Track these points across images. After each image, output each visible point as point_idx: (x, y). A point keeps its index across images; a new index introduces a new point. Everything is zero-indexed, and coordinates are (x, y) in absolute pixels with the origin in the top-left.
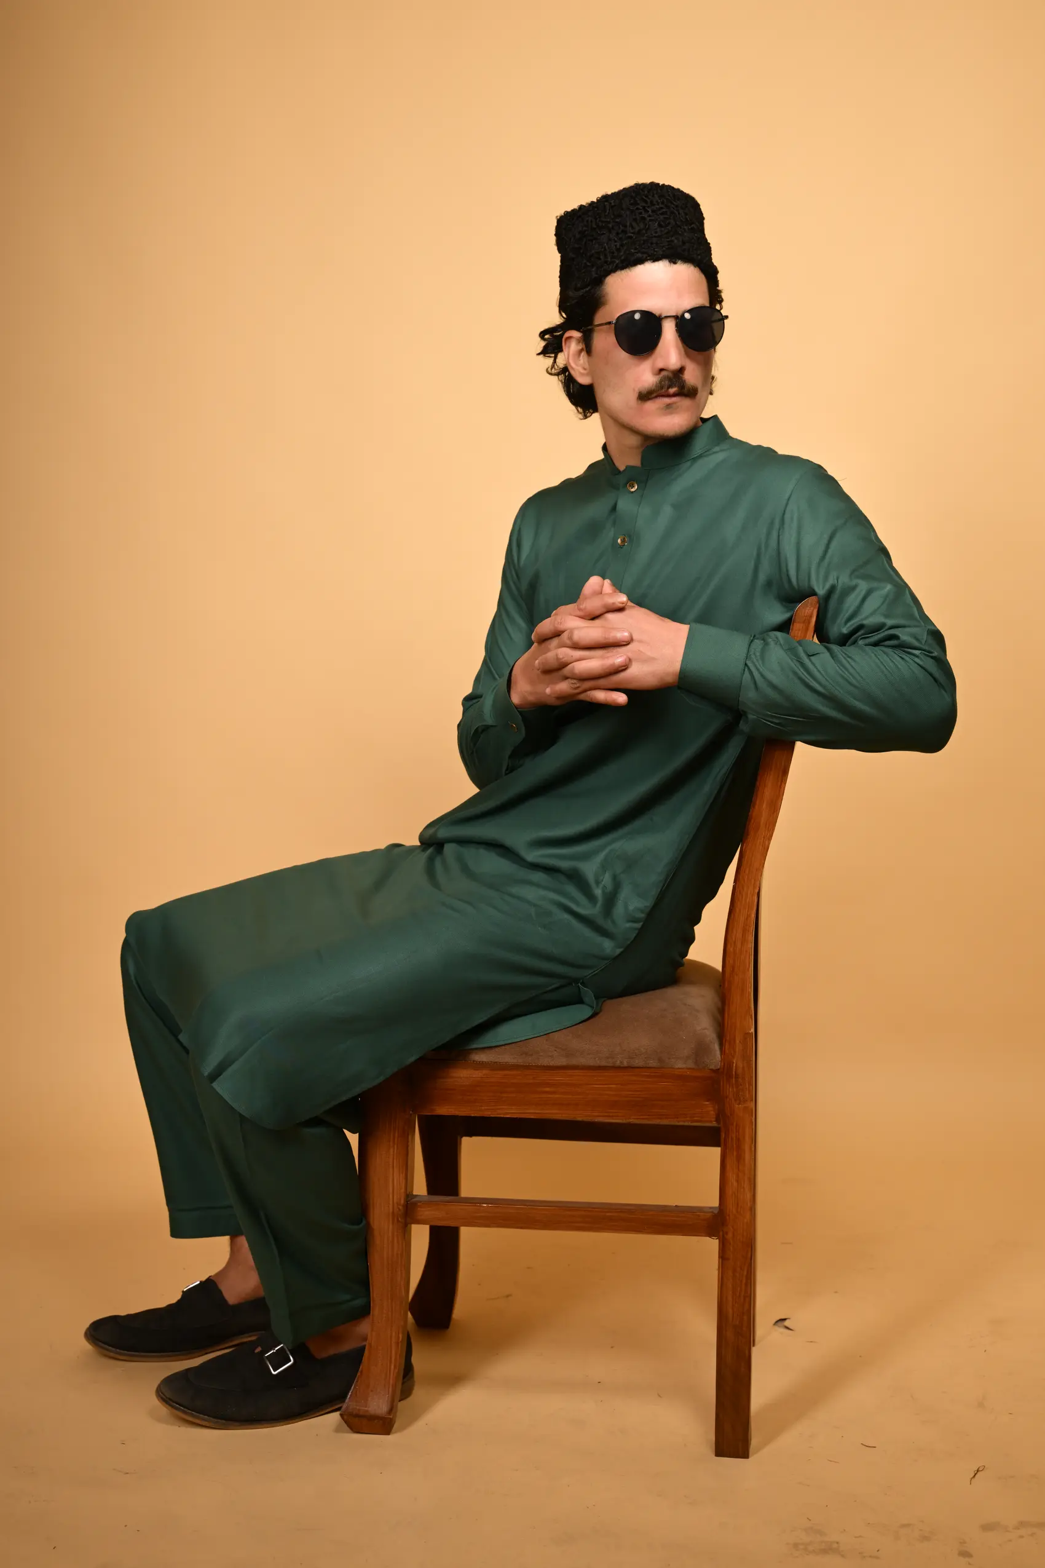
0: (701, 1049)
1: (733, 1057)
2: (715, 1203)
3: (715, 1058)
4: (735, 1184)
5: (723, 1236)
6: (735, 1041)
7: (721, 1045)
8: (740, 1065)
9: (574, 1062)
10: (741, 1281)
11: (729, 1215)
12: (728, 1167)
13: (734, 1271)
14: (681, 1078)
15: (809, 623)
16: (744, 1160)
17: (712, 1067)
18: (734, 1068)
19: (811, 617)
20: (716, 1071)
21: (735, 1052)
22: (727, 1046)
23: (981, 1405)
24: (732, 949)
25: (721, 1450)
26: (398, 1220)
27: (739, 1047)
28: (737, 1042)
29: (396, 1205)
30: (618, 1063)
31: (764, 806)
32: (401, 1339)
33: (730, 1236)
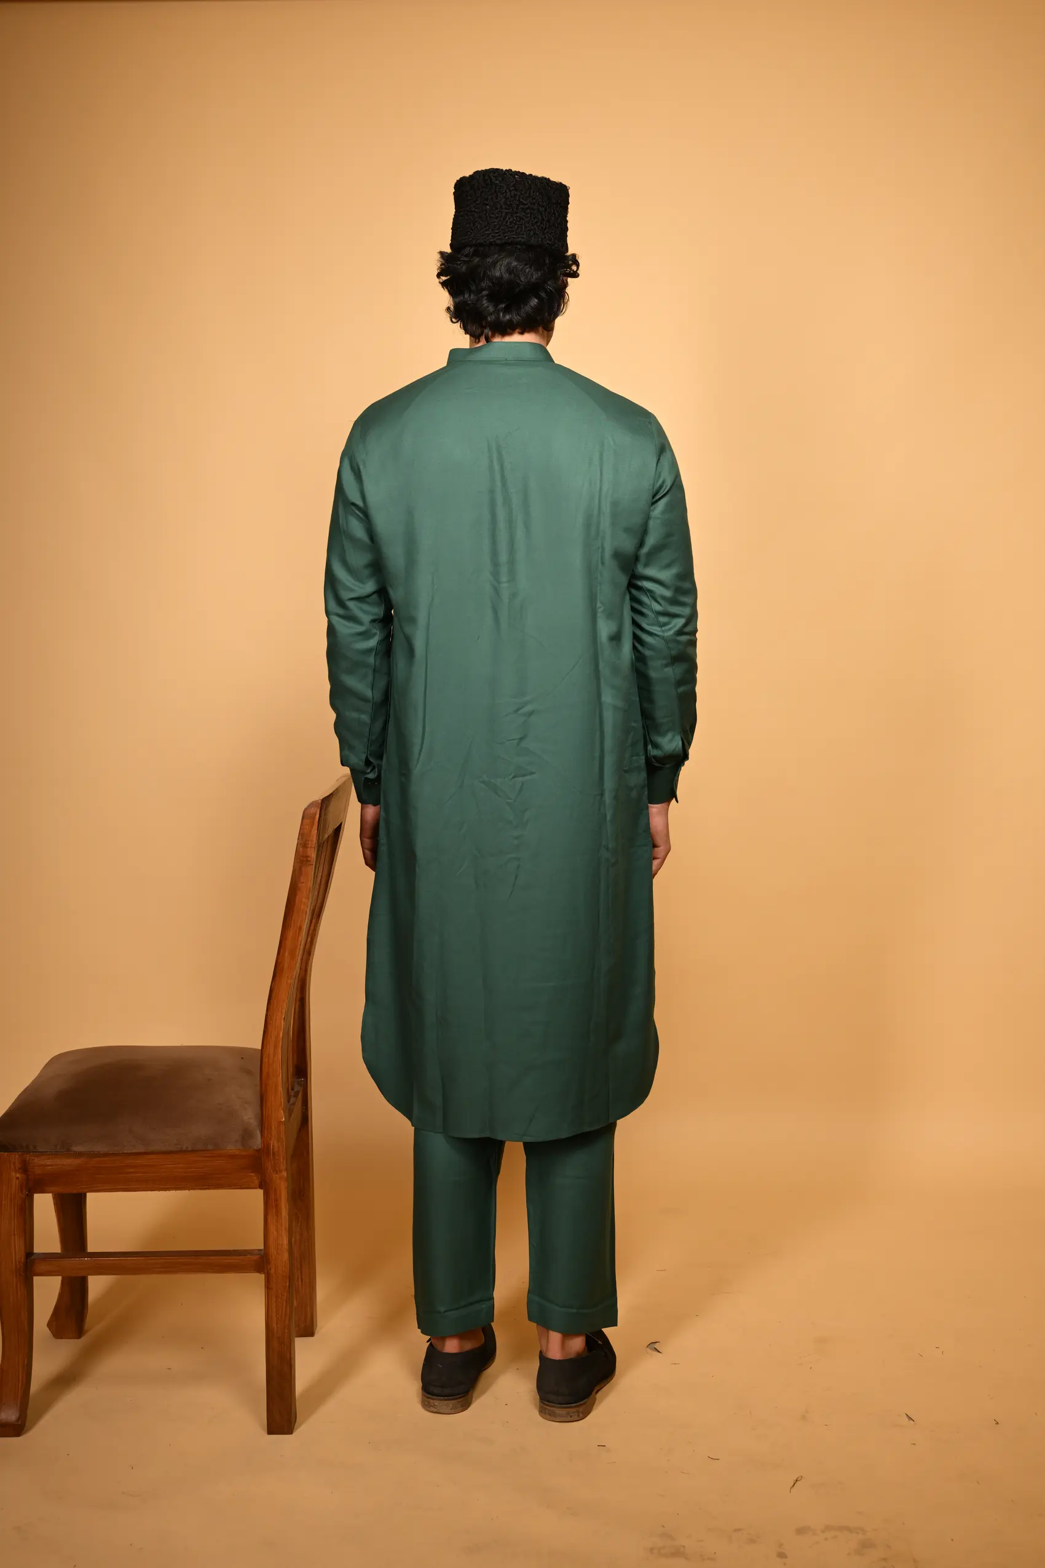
0: (247, 1135)
1: (271, 1139)
2: (262, 1247)
3: (257, 1142)
4: (275, 1233)
5: (268, 1271)
6: (271, 1128)
7: (262, 1132)
8: (276, 1144)
9: (152, 1148)
10: (283, 1304)
11: (272, 1256)
12: (269, 1221)
13: (277, 1297)
14: (232, 1157)
15: (314, 818)
16: (281, 1214)
17: (256, 1148)
18: (272, 1147)
19: (315, 814)
20: (258, 1151)
21: (271, 1135)
22: (266, 1131)
23: (804, 1417)
24: (266, 1060)
25: (271, 1430)
26: (20, 1274)
27: (274, 1132)
28: (273, 1128)
29: (18, 1263)
30: (184, 1148)
31: (287, 954)
32: (26, 1363)
33: (273, 1271)
